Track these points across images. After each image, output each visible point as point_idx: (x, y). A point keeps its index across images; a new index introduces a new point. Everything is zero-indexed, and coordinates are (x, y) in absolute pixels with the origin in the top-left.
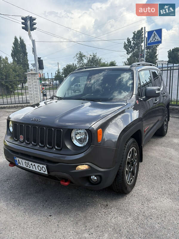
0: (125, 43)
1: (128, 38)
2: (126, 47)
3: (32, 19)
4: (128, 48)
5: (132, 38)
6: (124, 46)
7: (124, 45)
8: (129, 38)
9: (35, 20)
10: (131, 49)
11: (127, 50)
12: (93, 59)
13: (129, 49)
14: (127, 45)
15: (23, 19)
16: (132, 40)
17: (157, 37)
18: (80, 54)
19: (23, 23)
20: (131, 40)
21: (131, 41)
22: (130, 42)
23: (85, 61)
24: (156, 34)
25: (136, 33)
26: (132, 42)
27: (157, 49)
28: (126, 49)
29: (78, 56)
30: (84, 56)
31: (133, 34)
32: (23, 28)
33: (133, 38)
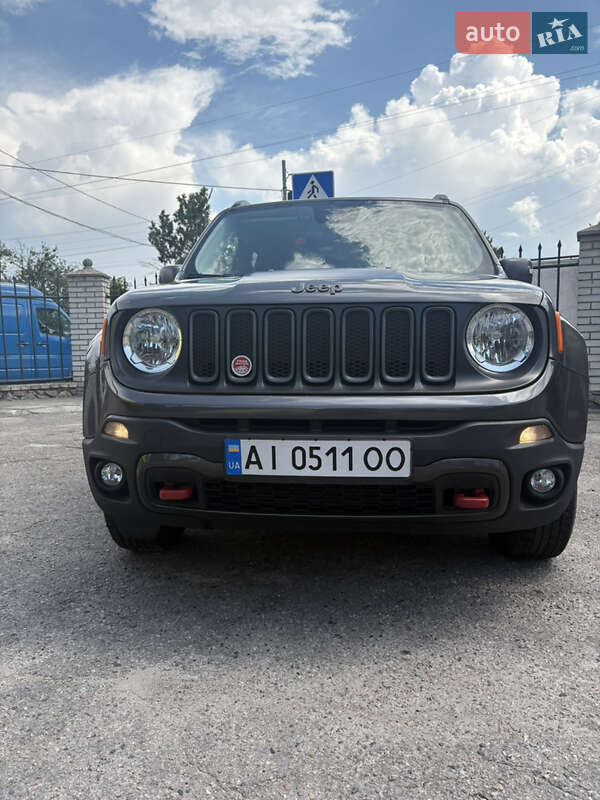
0: (153, 225)
1: (163, 212)
2: (156, 240)
4: (162, 244)
5: (175, 215)
6: (150, 235)
7: (149, 231)
8: (166, 214)
10: (173, 248)
11: (159, 249)
12: (41, 265)
13: (167, 244)
14: (158, 233)
16: (175, 221)
17: (322, 194)
20: (172, 218)
21: (171, 223)
22: (170, 226)
24: (316, 183)
25: (187, 199)
26: (176, 226)
28: (156, 244)
30: (8, 253)
31: (179, 203)
33: (179, 215)
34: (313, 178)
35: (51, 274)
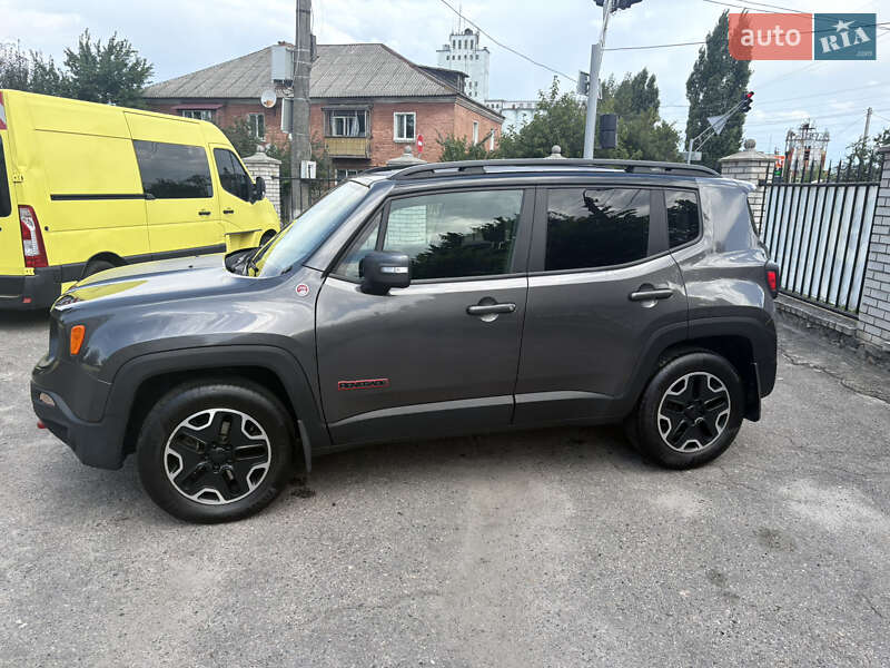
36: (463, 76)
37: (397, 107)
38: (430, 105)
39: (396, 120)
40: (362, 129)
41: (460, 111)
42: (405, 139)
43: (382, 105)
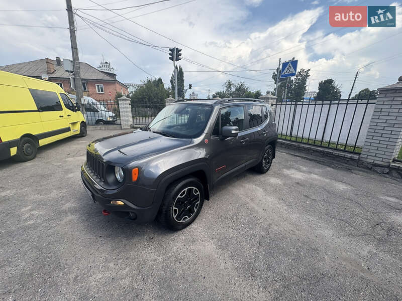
0: (274, 73)
2: (274, 77)
3: (178, 50)
4: (276, 78)
6: (273, 76)
9: (181, 51)
12: (240, 87)
15: (170, 50)
17: (292, 69)
18: (229, 82)
19: (170, 54)
23: (233, 89)
24: (291, 65)
27: (307, 80)
29: (227, 84)
30: (233, 84)
32: (170, 58)
34: (290, 63)
35: (242, 90)
36: (115, 75)
37: (96, 83)
38: (109, 83)
39: (96, 86)
40: (85, 89)
41: (117, 85)
42: (100, 92)
43: (90, 82)
